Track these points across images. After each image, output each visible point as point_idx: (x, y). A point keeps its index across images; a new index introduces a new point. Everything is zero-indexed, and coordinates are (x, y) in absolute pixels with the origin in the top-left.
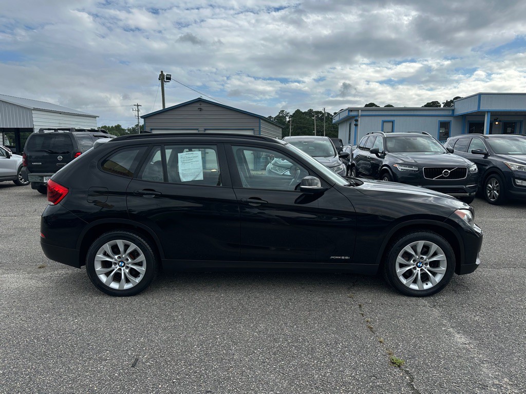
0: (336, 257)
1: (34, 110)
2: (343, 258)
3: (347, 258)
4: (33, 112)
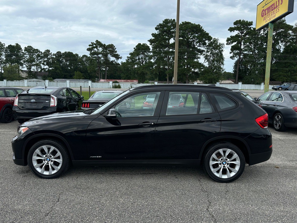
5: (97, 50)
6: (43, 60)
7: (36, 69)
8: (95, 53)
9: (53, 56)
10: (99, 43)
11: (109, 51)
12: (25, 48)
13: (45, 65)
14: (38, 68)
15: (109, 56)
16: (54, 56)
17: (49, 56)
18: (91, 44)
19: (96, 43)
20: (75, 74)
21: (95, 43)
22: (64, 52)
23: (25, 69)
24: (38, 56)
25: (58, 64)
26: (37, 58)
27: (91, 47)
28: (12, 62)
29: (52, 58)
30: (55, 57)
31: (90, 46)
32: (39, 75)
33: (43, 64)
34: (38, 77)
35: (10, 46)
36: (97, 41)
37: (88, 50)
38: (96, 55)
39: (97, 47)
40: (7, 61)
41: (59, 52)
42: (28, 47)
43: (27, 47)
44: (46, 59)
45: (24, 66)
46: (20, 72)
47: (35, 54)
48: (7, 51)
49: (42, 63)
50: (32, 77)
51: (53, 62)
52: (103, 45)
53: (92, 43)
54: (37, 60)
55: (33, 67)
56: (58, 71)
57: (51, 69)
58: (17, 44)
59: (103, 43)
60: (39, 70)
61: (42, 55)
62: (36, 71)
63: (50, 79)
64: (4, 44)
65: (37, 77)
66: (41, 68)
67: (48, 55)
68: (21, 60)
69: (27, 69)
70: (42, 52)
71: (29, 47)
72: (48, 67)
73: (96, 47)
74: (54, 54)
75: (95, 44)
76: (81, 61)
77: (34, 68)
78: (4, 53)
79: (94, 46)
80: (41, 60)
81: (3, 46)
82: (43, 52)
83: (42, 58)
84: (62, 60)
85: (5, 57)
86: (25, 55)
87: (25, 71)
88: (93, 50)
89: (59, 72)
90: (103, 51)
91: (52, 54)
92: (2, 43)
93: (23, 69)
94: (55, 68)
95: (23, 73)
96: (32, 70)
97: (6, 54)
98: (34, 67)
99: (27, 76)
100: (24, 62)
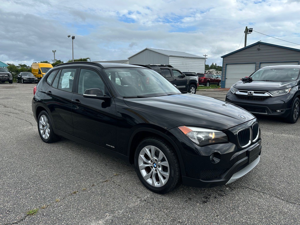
0: (109, 145)
1: (170, 56)
2: (112, 146)
3: (113, 147)
4: (170, 57)
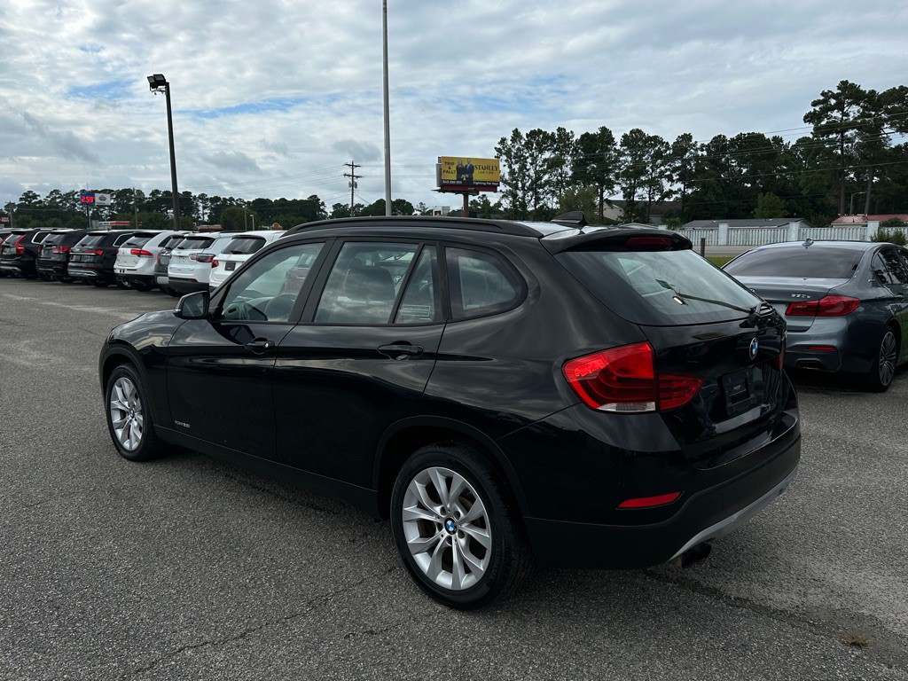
5: (841, 116)
6: (670, 166)
7: (647, 196)
8: (833, 127)
9: (700, 153)
10: (849, 92)
11: (887, 111)
12: (625, 136)
13: (673, 181)
14: (654, 190)
15: (887, 131)
16: (702, 150)
17: (688, 154)
18: (822, 98)
19: (839, 91)
20: (760, 202)
21: (836, 91)
22: (734, 136)
23: (619, 197)
24: (658, 155)
25: (711, 176)
26: (654, 162)
27: (817, 108)
28: (587, 181)
29: (697, 158)
30: (705, 153)
31: (815, 104)
32: (656, 213)
33: (670, 179)
34: (653, 219)
35: (586, 136)
36: (844, 86)
37: (809, 118)
38: (837, 133)
39: (844, 104)
40: (574, 180)
41: (720, 136)
42: (631, 132)
43: (628, 133)
44: (678, 164)
45: (617, 188)
46: (605, 206)
47: (648, 152)
48: (577, 151)
49: (666, 177)
50: (634, 217)
51: (700, 170)
52: (867, 96)
53: (823, 94)
54: (651, 168)
55: (639, 191)
56: (711, 197)
57: (690, 191)
58: (604, 130)
59: (865, 88)
60: (657, 198)
61: (668, 152)
62: (648, 199)
63: (674, 222)
64: (572, 132)
65: (649, 219)
66: (660, 190)
67: (686, 151)
68: (609, 171)
69: (624, 197)
70: (667, 143)
71: (635, 133)
72: (682, 186)
73: (840, 107)
74: (703, 145)
75: (834, 96)
76: (789, 157)
77: (642, 193)
78: (569, 158)
79: (833, 102)
80: (662, 168)
81: (568, 139)
82: (671, 144)
83: (667, 160)
84: (727, 160)
85: (571, 169)
86: (621, 159)
87: (617, 202)
88: (826, 116)
89: (713, 199)
90: (863, 115)
91: (699, 145)
92: (567, 131)
93: (612, 198)
94: (703, 187)
95: (612, 208)
96: (636, 199)
97: (573, 160)
98: (641, 189)
99: (621, 217)
100: (617, 179)
